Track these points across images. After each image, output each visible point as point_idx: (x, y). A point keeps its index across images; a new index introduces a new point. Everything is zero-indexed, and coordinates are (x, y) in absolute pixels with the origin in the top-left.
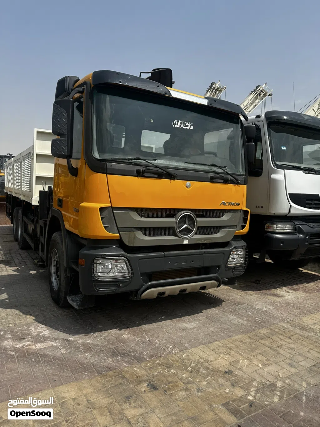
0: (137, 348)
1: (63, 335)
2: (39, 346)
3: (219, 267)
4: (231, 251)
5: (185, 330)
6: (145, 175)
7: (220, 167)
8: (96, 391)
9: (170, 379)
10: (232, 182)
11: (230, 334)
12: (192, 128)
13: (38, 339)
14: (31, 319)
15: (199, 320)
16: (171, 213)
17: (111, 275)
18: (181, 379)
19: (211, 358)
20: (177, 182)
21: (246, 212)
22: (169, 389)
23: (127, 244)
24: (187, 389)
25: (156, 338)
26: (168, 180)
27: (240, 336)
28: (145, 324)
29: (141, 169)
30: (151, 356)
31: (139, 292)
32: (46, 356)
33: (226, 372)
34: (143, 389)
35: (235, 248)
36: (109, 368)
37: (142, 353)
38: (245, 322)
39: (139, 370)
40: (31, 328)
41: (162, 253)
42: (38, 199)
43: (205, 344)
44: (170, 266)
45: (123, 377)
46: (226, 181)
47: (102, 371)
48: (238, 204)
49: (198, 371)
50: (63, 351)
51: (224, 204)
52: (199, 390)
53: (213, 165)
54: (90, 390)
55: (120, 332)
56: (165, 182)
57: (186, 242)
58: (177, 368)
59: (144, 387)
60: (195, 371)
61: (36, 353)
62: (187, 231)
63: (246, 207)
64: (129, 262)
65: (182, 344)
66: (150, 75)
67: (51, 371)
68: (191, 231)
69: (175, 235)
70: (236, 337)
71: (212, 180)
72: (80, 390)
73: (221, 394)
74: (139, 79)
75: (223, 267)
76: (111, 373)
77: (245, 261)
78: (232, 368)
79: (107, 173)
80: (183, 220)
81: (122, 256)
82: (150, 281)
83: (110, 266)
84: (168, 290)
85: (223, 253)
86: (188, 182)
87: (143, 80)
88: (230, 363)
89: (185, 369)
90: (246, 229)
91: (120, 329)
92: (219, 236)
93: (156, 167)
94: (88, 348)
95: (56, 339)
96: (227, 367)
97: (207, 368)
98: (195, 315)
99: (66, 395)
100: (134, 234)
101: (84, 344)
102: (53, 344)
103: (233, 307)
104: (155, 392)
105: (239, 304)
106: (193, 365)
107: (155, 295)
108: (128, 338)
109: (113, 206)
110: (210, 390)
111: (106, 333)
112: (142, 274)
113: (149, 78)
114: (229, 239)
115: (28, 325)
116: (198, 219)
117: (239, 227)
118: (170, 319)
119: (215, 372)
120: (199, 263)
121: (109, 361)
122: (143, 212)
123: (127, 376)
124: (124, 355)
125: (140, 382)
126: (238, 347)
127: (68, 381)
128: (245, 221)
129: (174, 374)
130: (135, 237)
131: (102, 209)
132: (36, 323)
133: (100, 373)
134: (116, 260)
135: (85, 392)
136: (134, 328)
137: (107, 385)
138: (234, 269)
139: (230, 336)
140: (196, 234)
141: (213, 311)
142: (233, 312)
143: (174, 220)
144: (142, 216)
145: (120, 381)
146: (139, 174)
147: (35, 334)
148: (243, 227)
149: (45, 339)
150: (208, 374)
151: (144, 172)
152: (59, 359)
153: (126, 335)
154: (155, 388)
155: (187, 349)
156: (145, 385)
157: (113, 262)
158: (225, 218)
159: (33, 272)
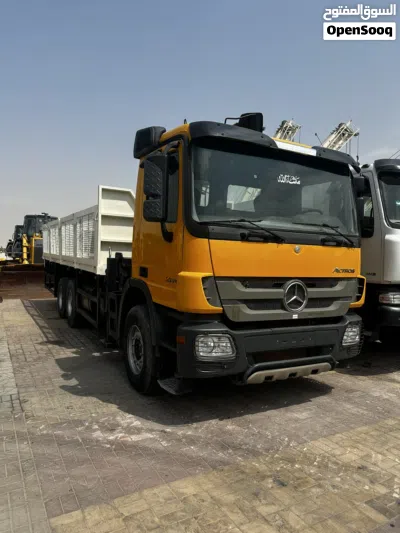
0: (247, 440)
1: (158, 426)
2: (135, 438)
3: (332, 346)
4: (346, 327)
5: (297, 420)
6: (250, 238)
7: (332, 228)
8: (217, 487)
9: (297, 475)
10: (346, 245)
11: (352, 425)
12: (299, 183)
13: (130, 430)
14: (114, 408)
15: (310, 410)
16: (278, 282)
17: (214, 354)
18: (310, 475)
19: (338, 452)
20: (285, 246)
21: (361, 281)
22: (299, 485)
23: (231, 318)
24: (320, 486)
25: (266, 429)
26: (275, 245)
27: (365, 428)
28: (248, 413)
29: (246, 232)
30: (267, 450)
31: (246, 375)
32: (145, 449)
33: (359, 468)
34: (270, 486)
35: (350, 323)
36: (223, 463)
37: (255, 446)
38: (366, 412)
39: (259, 465)
40: (118, 418)
41: (269, 330)
42: (105, 267)
43: (325, 437)
44: (278, 345)
45: (243, 472)
46: (339, 244)
47: (216, 466)
48: (353, 271)
49: (326, 466)
50: (164, 443)
51: (337, 271)
52: (334, 487)
53: (325, 226)
54: (210, 486)
55: (222, 423)
56: (272, 246)
57: (295, 317)
58: (301, 463)
59: (269, 483)
60: (323, 466)
61: (134, 446)
62: (297, 303)
63: (361, 274)
64: (234, 340)
65: (298, 436)
66: (238, 121)
67: (158, 466)
68: (301, 304)
69: (283, 308)
70: (359, 429)
71: (323, 243)
72: (199, 485)
73: (361, 492)
74: (224, 126)
75: (337, 347)
76: (226, 468)
77: (361, 339)
78: (365, 464)
79: (209, 238)
80: (292, 291)
81: (226, 332)
82: (256, 363)
83: (212, 344)
84: (277, 373)
85: (337, 329)
86: (297, 246)
87: (229, 127)
88: (362, 458)
89: (311, 464)
90: (362, 301)
91: (221, 419)
92: (332, 309)
93: (262, 229)
94: (192, 441)
95: (151, 431)
96: (360, 463)
97: (336, 463)
98: (303, 405)
99: (185, 491)
100: (239, 308)
101: (185, 436)
102: (150, 436)
103: (346, 395)
104: (284, 488)
105: (352, 391)
106: (318, 459)
107: (262, 379)
108: (234, 430)
109: (216, 275)
110: (347, 487)
111: (206, 424)
112: (248, 354)
113: (237, 124)
114: (343, 313)
115: (114, 415)
116: (309, 290)
117: (354, 298)
118: (275, 409)
119: (346, 467)
120: (310, 342)
121: (221, 454)
122: (247, 281)
123: (247, 471)
124: (236, 448)
125: (264, 477)
126: (365, 440)
127: (181, 476)
128: (360, 291)
129: (299, 469)
130: (239, 311)
131: (204, 279)
132: (121, 413)
133: (214, 468)
134: (219, 338)
135: (205, 488)
136: (237, 419)
137: (228, 480)
138: (349, 348)
139: (352, 428)
140: (306, 307)
141: (323, 399)
142: (348, 400)
143: (282, 290)
144: (246, 286)
145: (241, 476)
146: (244, 238)
147: (125, 425)
148: (358, 298)
149: (138, 431)
150: (339, 470)
151: (250, 235)
152: (162, 452)
153: (229, 426)
154: (282, 484)
155: (306, 442)
156: (270, 480)
157: (216, 340)
158: (338, 288)
159: (96, 354)
